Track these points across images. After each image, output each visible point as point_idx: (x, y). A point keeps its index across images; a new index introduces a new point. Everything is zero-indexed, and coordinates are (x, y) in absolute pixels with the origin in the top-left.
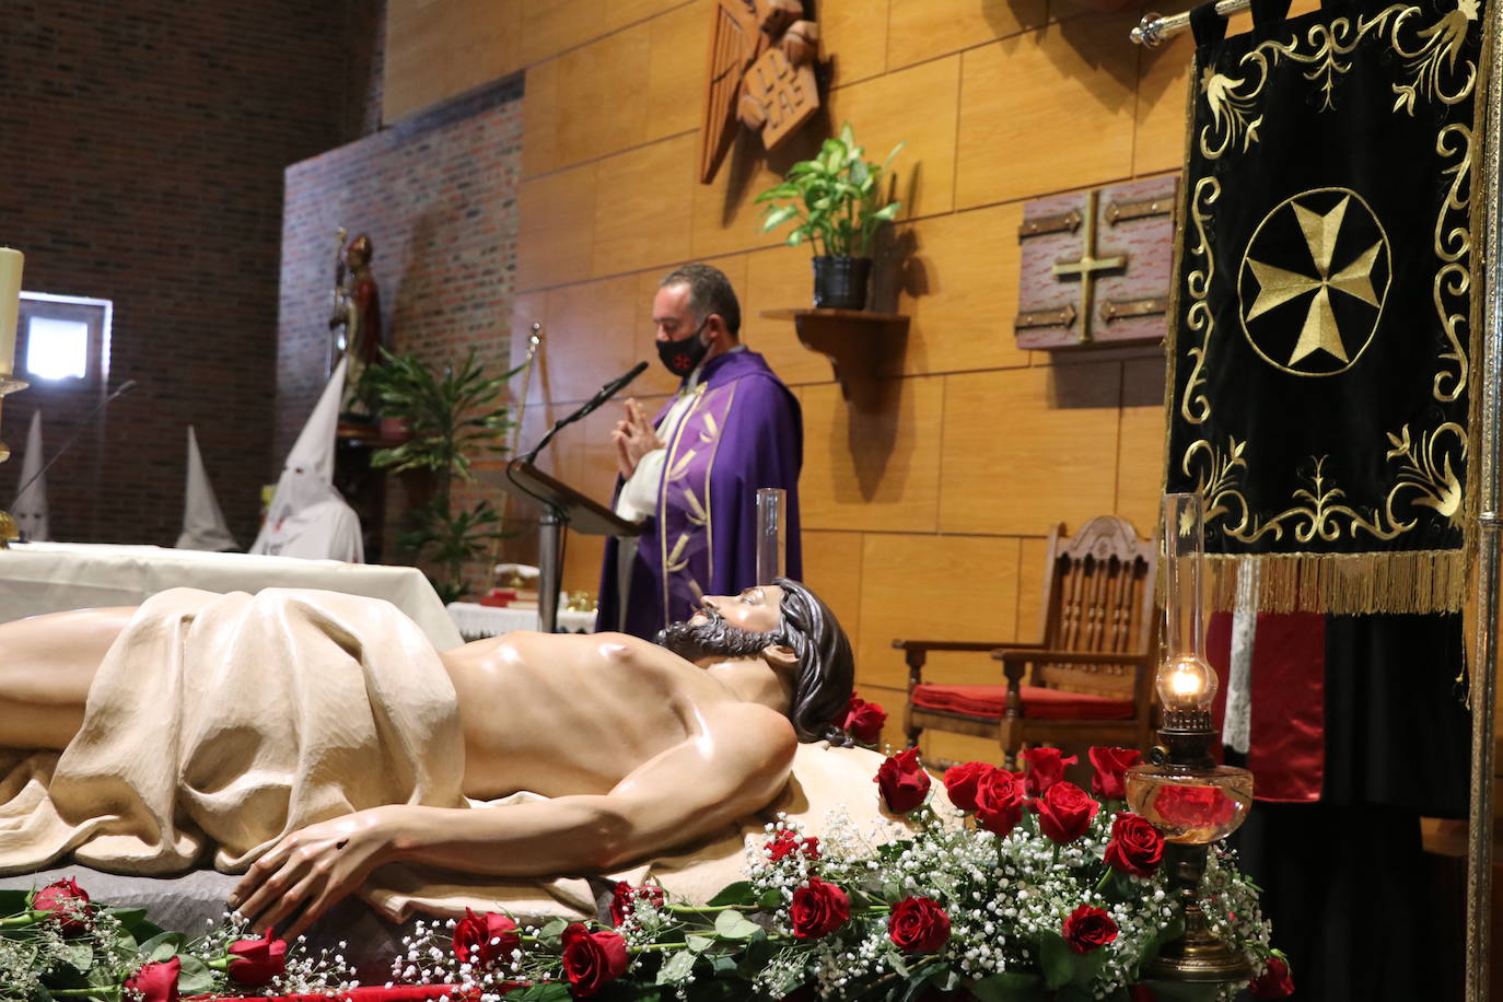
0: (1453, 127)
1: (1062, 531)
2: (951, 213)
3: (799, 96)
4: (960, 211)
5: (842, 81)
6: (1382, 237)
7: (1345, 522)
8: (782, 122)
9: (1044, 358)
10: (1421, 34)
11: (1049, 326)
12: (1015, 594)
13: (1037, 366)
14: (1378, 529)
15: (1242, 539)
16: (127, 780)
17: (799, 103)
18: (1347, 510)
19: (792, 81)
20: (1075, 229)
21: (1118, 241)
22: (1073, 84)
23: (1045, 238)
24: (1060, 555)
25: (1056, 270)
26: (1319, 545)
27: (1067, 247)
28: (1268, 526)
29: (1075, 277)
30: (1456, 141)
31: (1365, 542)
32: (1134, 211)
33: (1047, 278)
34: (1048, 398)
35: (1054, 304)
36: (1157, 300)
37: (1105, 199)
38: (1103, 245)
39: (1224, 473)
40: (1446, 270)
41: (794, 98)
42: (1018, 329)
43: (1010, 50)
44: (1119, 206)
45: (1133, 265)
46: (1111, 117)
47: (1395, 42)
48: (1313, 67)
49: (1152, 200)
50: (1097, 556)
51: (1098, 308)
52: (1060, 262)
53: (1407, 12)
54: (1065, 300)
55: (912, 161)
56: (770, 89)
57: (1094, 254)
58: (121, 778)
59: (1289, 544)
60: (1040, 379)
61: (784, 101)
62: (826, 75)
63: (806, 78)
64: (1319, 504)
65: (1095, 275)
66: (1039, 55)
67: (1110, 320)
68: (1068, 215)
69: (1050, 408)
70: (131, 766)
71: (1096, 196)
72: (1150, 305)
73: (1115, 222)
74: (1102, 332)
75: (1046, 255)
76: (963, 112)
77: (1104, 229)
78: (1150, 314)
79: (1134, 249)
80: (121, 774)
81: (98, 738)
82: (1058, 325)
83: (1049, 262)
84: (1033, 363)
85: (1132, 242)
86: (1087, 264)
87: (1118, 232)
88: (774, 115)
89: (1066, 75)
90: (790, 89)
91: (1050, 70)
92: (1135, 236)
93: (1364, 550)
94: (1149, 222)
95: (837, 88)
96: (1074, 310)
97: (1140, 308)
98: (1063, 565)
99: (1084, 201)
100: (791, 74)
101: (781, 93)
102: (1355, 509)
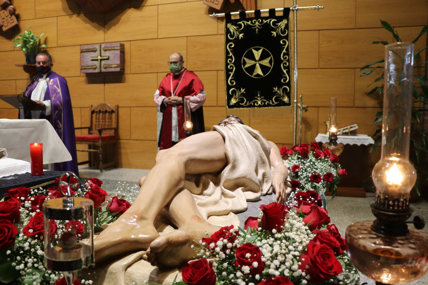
0: (284, 40)
1: (92, 106)
2: (57, 47)
3: (12, 21)
4: (59, 47)
5: (22, 19)
6: (271, 56)
7: (265, 102)
8: (8, 26)
9: (85, 75)
10: (277, 24)
11: (90, 69)
12: (80, 118)
13: (82, 76)
14: (271, 103)
15: (244, 105)
16: (248, 177)
17: (13, 23)
18: (265, 100)
19: (10, 18)
20: (95, 51)
21: (106, 54)
22: (88, 25)
23: (87, 53)
24: (92, 110)
25: (91, 59)
26: (260, 106)
27: (93, 54)
28: (251, 103)
29: (97, 60)
30: (284, 42)
31: (269, 105)
32: (110, 49)
33: (89, 60)
34: (86, 82)
35: (91, 65)
36: (117, 65)
37: (103, 46)
38: (102, 54)
39: (240, 94)
40: (284, 62)
41: (11, 21)
42: (81, 69)
43: (71, 18)
44: (106, 47)
45: (110, 58)
46: (99, 32)
47: (271, 25)
48: (254, 26)
49: (115, 47)
50: (102, 110)
51: (102, 66)
52: (92, 57)
53: (273, 20)
54: (93, 64)
55: (45, 36)
56: (4, 19)
57: (101, 56)
58: (245, 177)
59: (254, 106)
60: (84, 79)
61: (8, 22)
62: (18, 17)
63: (14, 17)
64: (259, 99)
65: (101, 60)
66: (78, 19)
67: (105, 68)
68: (93, 49)
69: (86, 84)
70: (248, 174)
71: (100, 46)
72: (116, 66)
73: (105, 51)
74: (103, 70)
75: (88, 56)
76: (58, 28)
77: (103, 52)
78: (115, 67)
79: (110, 56)
80: (246, 176)
81: (234, 168)
82: (92, 69)
83: (89, 57)
84: (81, 75)
85: (110, 54)
86: (99, 58)
87: (107, 52)
88: (5, 24)
89: (86, 23)
90: (10, 20)
91: (82, 22)
92: (111, 53)
93: (269, 107)
94: (114, 51)
95: (21, 20)
96: (96, 66)
97: (113, 66)
98: (93, 112)
99: (97, 47)
100: (10, 16)
101: (7, 20)
102: (266, 100)
